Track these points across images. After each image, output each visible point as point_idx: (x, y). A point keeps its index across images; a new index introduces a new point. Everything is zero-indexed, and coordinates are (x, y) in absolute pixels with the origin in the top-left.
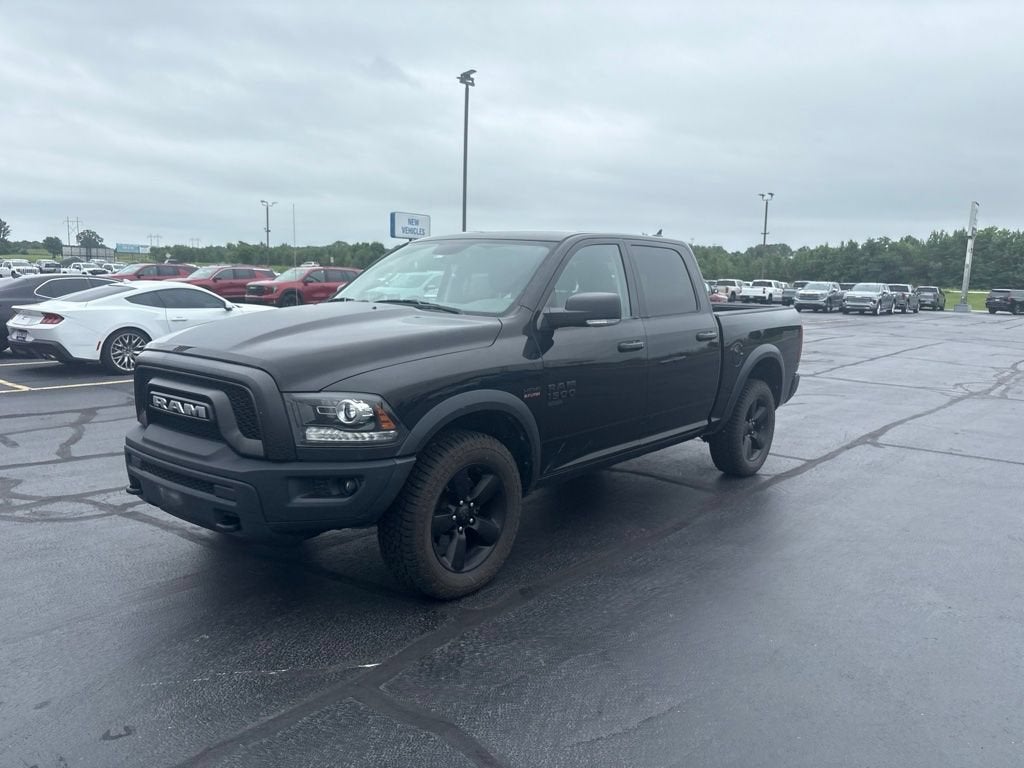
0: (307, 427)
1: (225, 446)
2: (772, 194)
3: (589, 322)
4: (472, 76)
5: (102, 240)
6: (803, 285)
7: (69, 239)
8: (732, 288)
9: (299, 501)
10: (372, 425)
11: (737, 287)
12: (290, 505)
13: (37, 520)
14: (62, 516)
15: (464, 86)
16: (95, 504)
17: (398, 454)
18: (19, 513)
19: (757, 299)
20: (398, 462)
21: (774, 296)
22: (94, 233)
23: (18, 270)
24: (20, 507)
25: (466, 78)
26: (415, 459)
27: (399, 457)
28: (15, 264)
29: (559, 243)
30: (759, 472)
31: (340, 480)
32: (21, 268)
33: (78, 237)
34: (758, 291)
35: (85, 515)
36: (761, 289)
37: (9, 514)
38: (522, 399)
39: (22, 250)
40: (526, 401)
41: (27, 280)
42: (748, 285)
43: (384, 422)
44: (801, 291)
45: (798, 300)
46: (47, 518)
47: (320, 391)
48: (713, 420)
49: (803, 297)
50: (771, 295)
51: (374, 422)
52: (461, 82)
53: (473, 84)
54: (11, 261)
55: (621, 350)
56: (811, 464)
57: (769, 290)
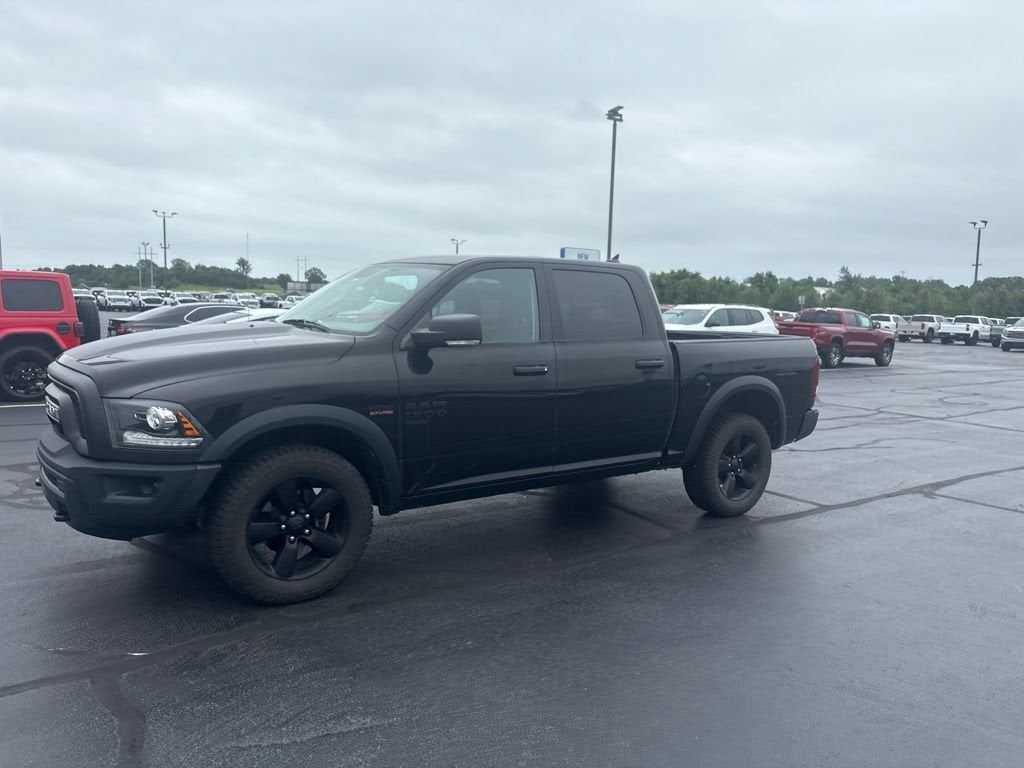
0: (125, 430)
1: (68, 443)
2: (986, 222)
3: (450, 343)
4: (620, 112)
5: (325, 277)
6: (1013, 322)
7: (299, 276)
8: (929, 325)
9: (114, 498)
10: (175, 433)
11: (936, 323)
12: (105, 501)
15: (612, 122)
17: (202, 460)
19: (958, 337)
20: (199, 467)
21: (981, 333)
22: (319, 271)
23: (243, 302)
25: (614, 115)
26: (220, 466)
27: (203, 463)
28: (240, 297)
29: (454, 265)
30: (749, 513)
31: (150, 480)
32: (246, 300)
33: (306, 274)
34: (960, 328)
36: (964, 325)
38: (368, 415)
39: (260, 285)
40: (372, 418)
41: (180, 308)
42: (950, 321)
43: (188, 429)
44: (1011, 329)
45: (1005, 338)
47: (131, 398)
48: (670, 452)
49: (1011, 334)
50: (976, 332)
51: (179, 429)
52: (609, 118)
53: (621, 120)
54: (238, 295)
55: (517, 374)
56: (823, 509)
57: (974, 327)
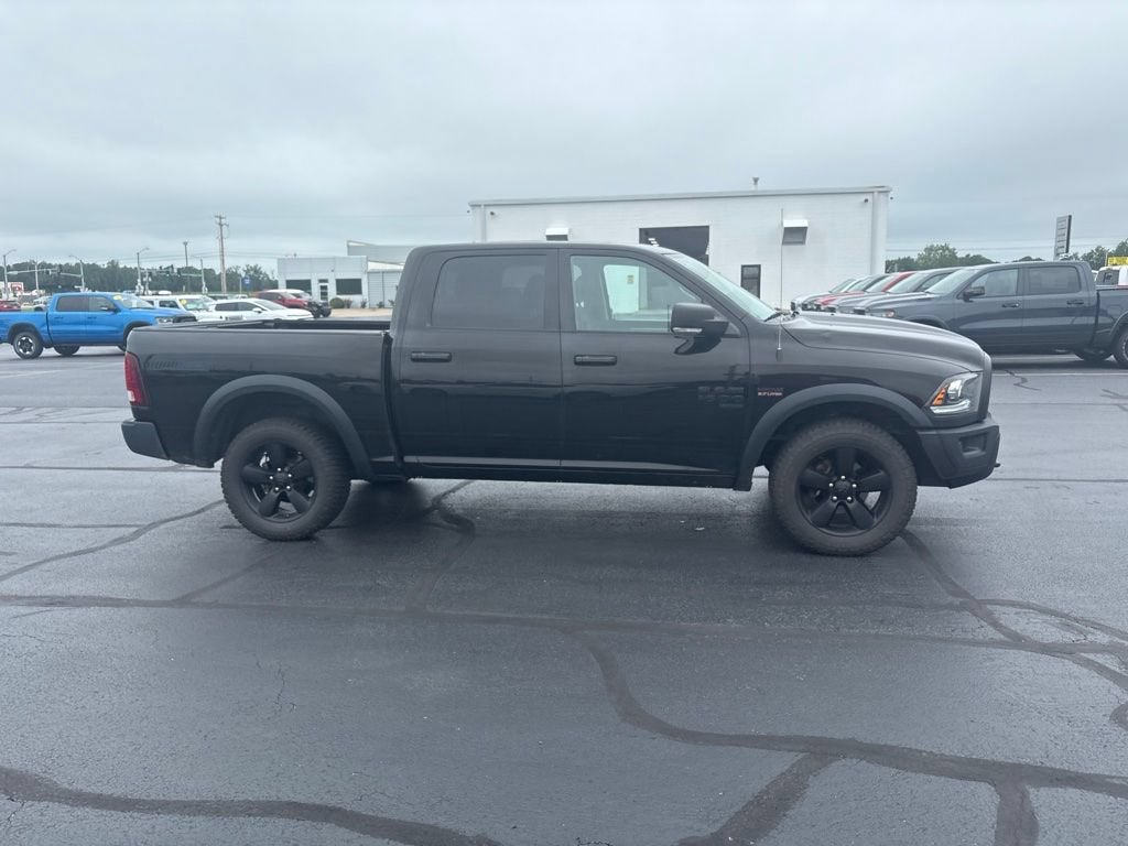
13: (1076, 620)
14: (1047, 618)
16: (996, 625)
18: (1102, 638)
24: (1103, 649)
35: (1015, 610)
37: (1117, 639)
46: (1066, 620)
